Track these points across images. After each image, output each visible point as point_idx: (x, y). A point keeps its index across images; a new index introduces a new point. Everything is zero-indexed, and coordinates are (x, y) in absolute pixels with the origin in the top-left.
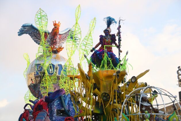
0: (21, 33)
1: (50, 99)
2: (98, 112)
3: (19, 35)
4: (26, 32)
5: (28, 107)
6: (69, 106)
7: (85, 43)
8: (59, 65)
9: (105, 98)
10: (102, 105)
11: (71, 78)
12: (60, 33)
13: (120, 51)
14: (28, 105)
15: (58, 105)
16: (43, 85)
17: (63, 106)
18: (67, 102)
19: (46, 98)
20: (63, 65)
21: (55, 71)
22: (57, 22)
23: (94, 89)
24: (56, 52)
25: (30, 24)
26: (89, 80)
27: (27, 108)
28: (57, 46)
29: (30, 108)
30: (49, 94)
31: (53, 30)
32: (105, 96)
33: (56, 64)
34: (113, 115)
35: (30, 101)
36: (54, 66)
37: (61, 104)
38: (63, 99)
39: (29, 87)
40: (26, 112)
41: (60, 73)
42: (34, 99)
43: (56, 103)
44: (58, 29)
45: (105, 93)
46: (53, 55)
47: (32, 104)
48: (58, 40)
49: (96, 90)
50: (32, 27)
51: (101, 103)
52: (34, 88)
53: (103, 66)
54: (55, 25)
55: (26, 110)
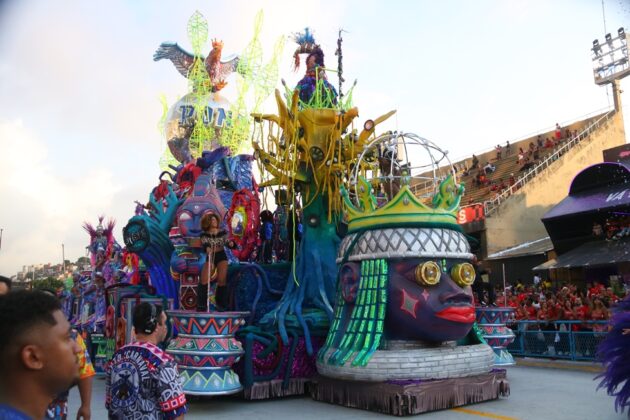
0: (159, 56)
1: (205, 163)
2: (302, 178)
3: (155, 60)
4: (166, 56)
5: (166, 177)
6: (237, 176)
7: (265, 76)
8: (219, 109)
9: (315, 156)
10: (310, 168)
11: (257, 119)
12: (222, 60)
13: (342, 80)
14: (166, 174)
15: (219, 173)
16: (193, 140)
17: (226, 175)
18: (233, 168)
19: (199, 160)
20: (226, 110)
21: (212, 119)
22: (218, 41)
23: (301, 136)
24: (214, 89)
25: (174, 43)
26: (293, 122)
27: (163, 178)
28: (216, 80)
29: (170, 180)
30: (204, 154)
31: (212, 53)
32: (315, 153)
33: (215, 107)
34: (327, 185)
35: (170, 166)
36: (211, 110)
37: (224, 171)
38: (227, 162)
39: (170, 144)
40: (164, 184)
41: (220, 122)
42: (176, 164)
43: (216, 168)
44: (220, 51)
45: (316, 148)
46: (210, 94)
47: (174, 173)
48: (217, 71)
49: (303, 139)
50: (176, 47)
51: (309, 164)
52: (177, 147)
53: (314, 102)
54: (215, 45)
55: (162, 181)
